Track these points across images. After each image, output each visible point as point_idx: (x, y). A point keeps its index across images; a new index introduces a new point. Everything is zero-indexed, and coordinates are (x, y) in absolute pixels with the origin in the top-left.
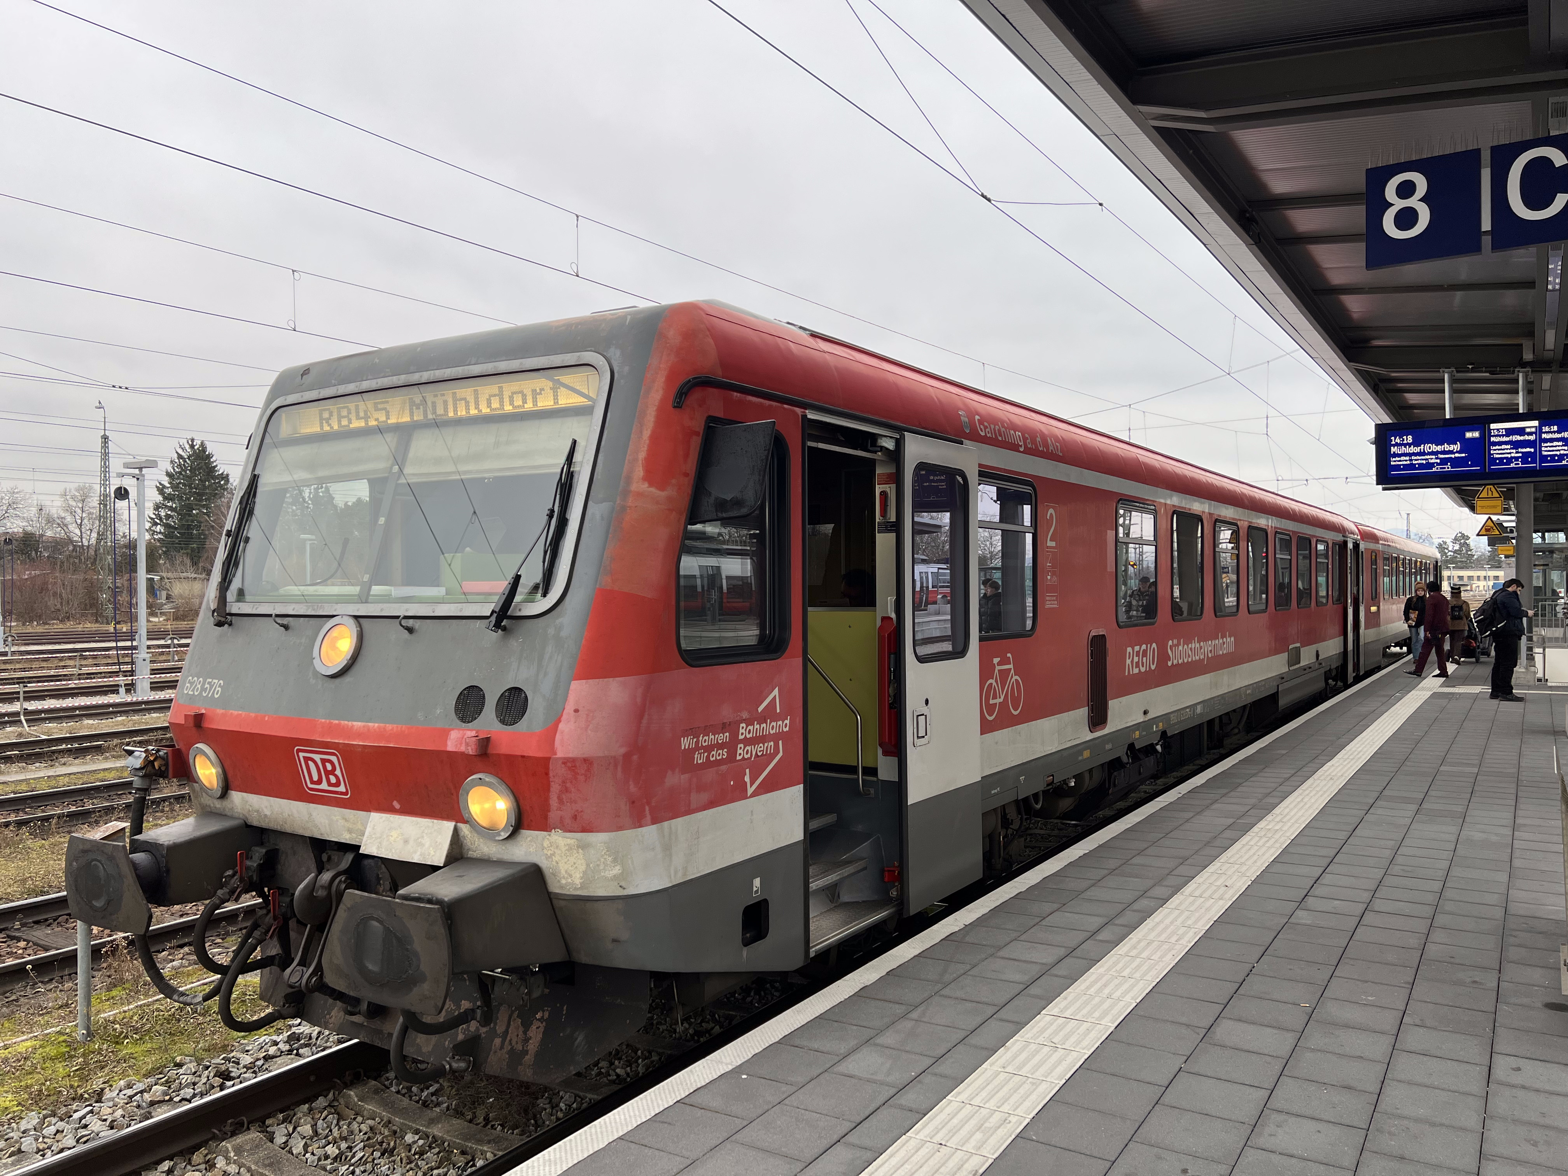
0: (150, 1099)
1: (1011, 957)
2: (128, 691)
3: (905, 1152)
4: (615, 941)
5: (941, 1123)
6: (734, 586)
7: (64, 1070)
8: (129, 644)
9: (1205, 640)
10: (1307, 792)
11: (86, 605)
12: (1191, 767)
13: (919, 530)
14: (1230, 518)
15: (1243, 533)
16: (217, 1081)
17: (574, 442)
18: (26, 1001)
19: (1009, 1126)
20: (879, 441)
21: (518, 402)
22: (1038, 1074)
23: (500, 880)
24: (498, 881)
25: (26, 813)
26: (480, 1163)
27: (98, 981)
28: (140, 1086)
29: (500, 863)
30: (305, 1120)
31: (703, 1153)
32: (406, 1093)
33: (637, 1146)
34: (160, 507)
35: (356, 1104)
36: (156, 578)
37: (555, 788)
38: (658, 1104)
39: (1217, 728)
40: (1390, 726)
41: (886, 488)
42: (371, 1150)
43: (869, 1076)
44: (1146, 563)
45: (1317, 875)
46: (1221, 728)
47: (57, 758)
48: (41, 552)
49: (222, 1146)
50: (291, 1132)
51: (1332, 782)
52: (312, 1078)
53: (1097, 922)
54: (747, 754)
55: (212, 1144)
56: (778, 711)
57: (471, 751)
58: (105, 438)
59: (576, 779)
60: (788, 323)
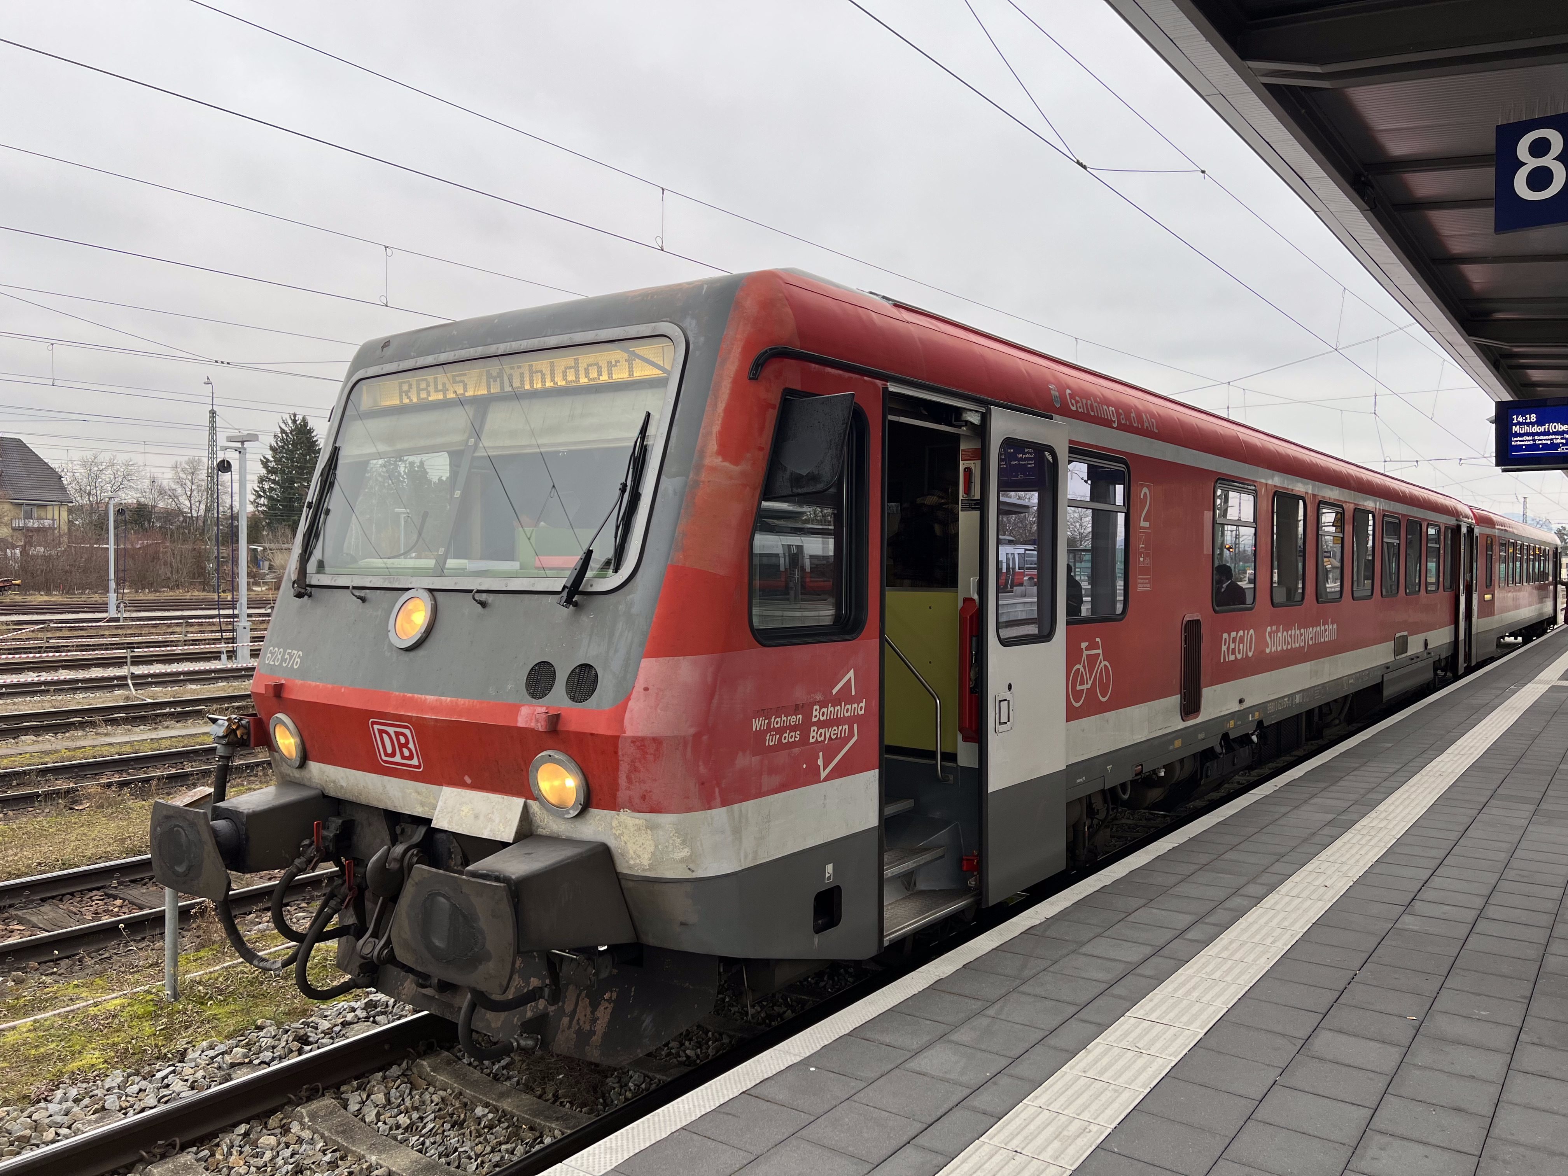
0: (230, 1061)
1: (1095, 954)
2: (229, 658)
3: (978, 1159)
4: (682, 924)
5: (1016, 1128)
6: (817, 565)
7: (150, 1028)
8: (230, 612)
9: (1306, 627)
10: (1413, 789)
11: (194, 573)
12: (1289, 758)
13: (1005, 510)
14: (1335, 500)
15: (1348, 515)
16: (296, 1045)
17: (648, 415)
18: (118, 958)
19: (1089, 1135)
20: (964, 415)
21: (594, 374)
22: (1121, 1081)
23: (568, 858)
24: (566, 860)
25: (129, 774)
26: (548, 1140)
27: (187, 942)
28: (221, 1048)
29: (570, 841)
30: (378, 1089)
31: (768, 1148)
32: (477, 1066)
33: (700, 1138)
34: (264, 480)
35: (428, 1074)
36: (260, 549)
37: (624, 768)
38: (723, 1094)
39: (1316, 718)
40: (1504, 721)
41: (971, 464)
42: (442, 1121)
43: (941, 1075)
44: (1243, 546)
45: (1425, 878)
46: (1320, 718)
47: (160, 722)
48: (153, 522)
49: (298, 1111)
50: (365, 1099)
51: (1441, 778)
52: (387, 1047)
53: (1185, 920)
54: (821, 736)
55: (288, 1109)
56: (853, 693)
57: (540, 727)
58: (213, 413)
59: (645, 758)
60: (871, 293)
